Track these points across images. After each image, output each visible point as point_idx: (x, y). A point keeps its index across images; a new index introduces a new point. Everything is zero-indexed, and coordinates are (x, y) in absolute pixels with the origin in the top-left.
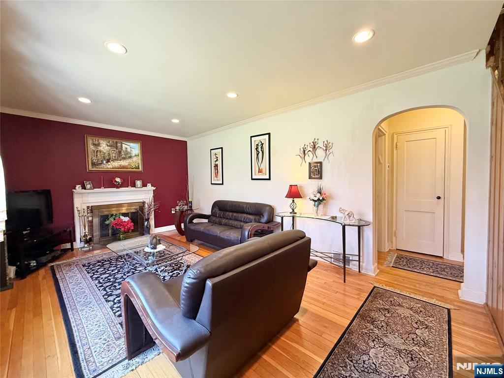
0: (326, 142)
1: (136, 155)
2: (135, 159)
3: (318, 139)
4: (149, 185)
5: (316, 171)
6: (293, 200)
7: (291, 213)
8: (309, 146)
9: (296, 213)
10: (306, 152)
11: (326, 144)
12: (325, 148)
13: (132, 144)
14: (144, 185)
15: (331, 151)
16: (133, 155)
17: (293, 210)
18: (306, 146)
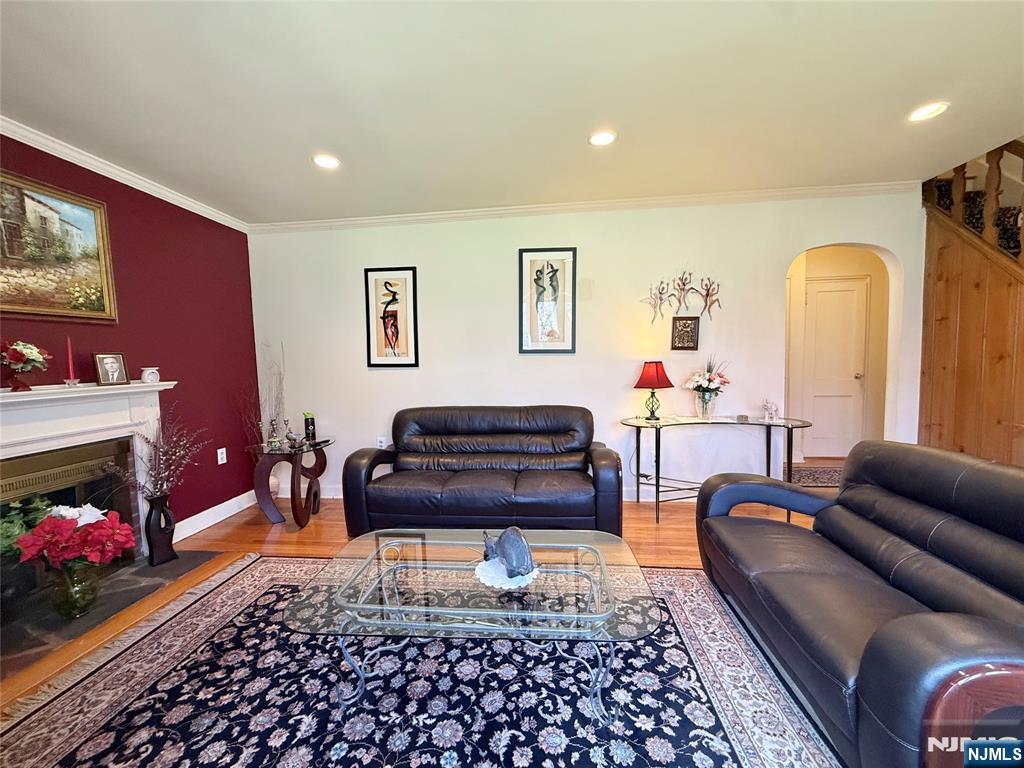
0: (706, 282)
1: (86, 256)
2: (83, 269)
3: (690, 274)
4: (151, 375)
5: (686, 335)
6: (653, 393)
7: (647, 419)
8: (671, 287)
9: (658, 419)
10: (664, 297)
11: (706, 285)
12: (704, 293)
13: (66, 208)
14: (133, 374)
15: (714, 298)
16: (77, 251)
17: (652, 413)
18: (665, 285)
